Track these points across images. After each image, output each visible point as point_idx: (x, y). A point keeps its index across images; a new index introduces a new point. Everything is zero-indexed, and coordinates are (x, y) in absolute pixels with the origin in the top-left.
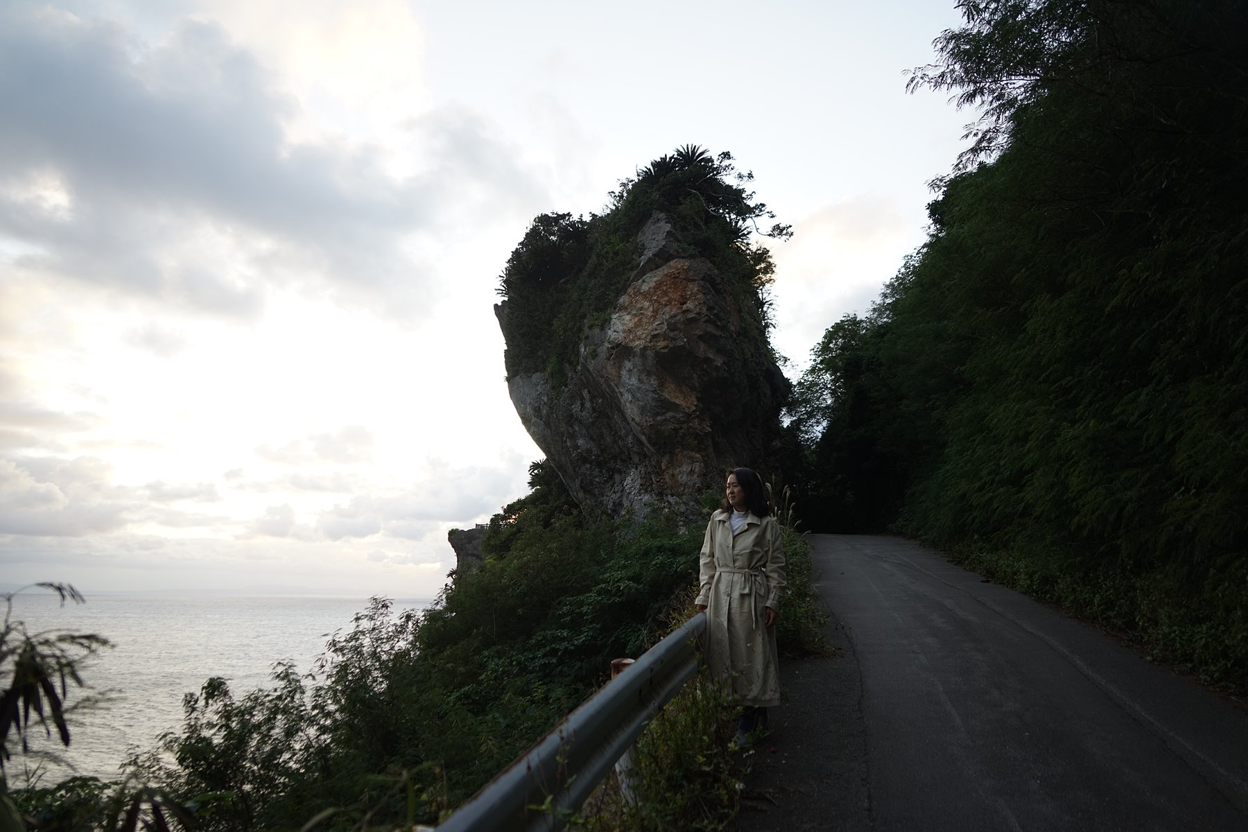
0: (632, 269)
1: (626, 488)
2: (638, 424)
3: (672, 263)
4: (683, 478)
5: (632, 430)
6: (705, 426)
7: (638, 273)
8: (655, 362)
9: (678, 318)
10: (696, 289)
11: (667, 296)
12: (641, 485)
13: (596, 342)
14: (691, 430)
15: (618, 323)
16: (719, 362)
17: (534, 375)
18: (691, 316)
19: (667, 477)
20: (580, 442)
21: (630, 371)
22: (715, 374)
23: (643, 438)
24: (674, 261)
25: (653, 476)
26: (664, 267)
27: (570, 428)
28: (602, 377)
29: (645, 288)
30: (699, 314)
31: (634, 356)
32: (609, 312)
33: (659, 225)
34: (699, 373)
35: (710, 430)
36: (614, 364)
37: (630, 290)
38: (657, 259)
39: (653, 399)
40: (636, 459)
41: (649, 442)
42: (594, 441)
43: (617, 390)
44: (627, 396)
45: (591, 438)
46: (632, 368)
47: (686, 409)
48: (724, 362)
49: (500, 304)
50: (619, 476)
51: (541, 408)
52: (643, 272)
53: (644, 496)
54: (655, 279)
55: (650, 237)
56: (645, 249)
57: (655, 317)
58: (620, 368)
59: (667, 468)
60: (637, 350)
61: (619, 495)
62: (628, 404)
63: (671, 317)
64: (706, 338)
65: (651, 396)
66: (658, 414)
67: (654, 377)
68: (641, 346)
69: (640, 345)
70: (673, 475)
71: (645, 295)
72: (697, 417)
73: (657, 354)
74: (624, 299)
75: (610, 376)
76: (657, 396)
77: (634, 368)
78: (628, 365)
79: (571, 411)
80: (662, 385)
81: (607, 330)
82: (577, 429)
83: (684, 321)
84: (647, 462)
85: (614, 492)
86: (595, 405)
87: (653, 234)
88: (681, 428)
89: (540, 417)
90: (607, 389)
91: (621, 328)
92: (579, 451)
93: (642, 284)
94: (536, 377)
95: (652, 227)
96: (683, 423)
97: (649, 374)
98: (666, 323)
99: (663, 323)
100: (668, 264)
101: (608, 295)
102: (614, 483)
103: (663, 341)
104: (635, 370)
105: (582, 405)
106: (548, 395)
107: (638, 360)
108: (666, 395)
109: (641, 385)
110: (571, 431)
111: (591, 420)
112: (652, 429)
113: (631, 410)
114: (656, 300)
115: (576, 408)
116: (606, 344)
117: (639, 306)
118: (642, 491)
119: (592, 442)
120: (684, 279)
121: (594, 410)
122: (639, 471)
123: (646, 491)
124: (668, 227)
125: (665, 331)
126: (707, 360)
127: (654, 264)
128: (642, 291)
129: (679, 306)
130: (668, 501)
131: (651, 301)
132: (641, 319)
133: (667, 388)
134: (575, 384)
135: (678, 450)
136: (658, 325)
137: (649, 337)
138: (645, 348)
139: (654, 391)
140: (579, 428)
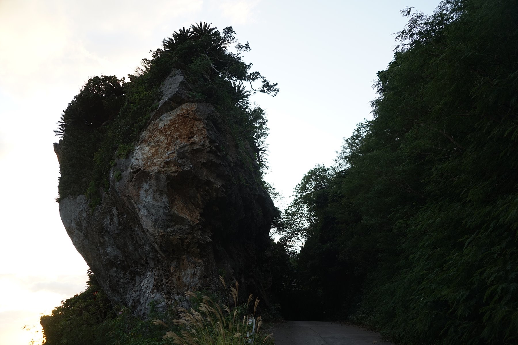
0: (152, 111)
1: (143, 288)
2: (152, 235)
3: (183, 106)
4: (187, 280)
5: (148, 240)
6: (206, 237)
7: (156, 113)
8: (166, 183)
9: (186, 148)
10: (201, 126)
11: (178, 131)
12: (154, 285)
13: (122, 168)
14: (194, 239)
15: (139, 152)
16: (218, 184)
17: (79, 196)
18: (197, 147)
19: (174, 279)
20: (109, 250)
21: (147, 191)
22: (215, 194)
23: (156, 246)
24: (185, 105)
25: (164, 278)
26: (177, 109)
27: (101, 238)
28: (125, 196)
29: (161, 125)
30: (203, 146)
31: (150, 179)
32: (133, 143)
33: (175, 77)
34: (202, 193)
35: (211, 240)
36: (134, 185)
37: (150, 127)
38: (172, 103)
39: (164, 214)
40: (152, 264)
41: (161, 250)
42: (119, 249)
43: (136, 206)
44: (144, 212)
45: (117, 246)
46: (148, 189)
47: (191, 222)
48: (222, 185)
49: (58, 143)
50: (139, 277)
51: (82, 222)
52: (160, 113)
53: (156, 295)
54: (170, 118)
55: (168, 87)
56: (163, 95)
57: (168, 148)
58: (139, 188)
59: (175, 271)
60: (153, 174)
61: (138, 293)
62: (144, 218)
63: (181, 148)
64: (209, 165)
65: (162, 211)
66: (168, 226)
67: (165, 196)
68: (156, 171)
69: (156, 169)
70: (179, 277)
71: (162, 131)
72: (201, 229)
73: (168, 177)
74: (145, 134)
75: (131, 195)
76: (167, 211)
77: (150, 189)
78: (145, 186)
79: (103, 224)
80: (172, 202)
81: (130, 158)
82: (107, 239)
83: (191, 151)
84: (160, 266)
85: (135, 291)
86: (121, 220)
87: (170, 84)
88: (187, 238)
89: (80, 230)
90: (129, 206)
91: (141, 156)
92: (108, 257)
93: (159, 122)
94: (81, 198)
95: (170, 80)
96: (189, 233)
97: (161, 193)
98: (176, 153)
99: (174, 152)
100: (180, 107)
101: (133, 130)
102: (135, 284)
103: (174, 166)
104: (151, 190)
105: (111, 219)
106: (86, 212)
107: (153, 182)
108: (175, 210)
109: (154, 203)
110: (102, 241)
111: (117, 232)
112: (162, 239)
113: (147, 223)
114: (169, 135)
115: (106, 222)
116: (129, 170)
117: (156, 139)
118: (155, 291)
119: (118, 250)
120: (193, 119)
121: (120, 223)
122: (153, 274)
123: (158, 291)
124: (181, 79)
125: (175, 159)
126: (208, 183)
127: (169, 106)
128: (159, 128)
129: (187, 139)
130: (175, 300)
131: (166, 135)
132: (157, 150)
133: (176, 205)
134: (107, 203)
135: (185, 256)
136: (170, 154)
137: (163, 164)
138: (159, 172)
139: (165, 208)
140: (109, 238)
